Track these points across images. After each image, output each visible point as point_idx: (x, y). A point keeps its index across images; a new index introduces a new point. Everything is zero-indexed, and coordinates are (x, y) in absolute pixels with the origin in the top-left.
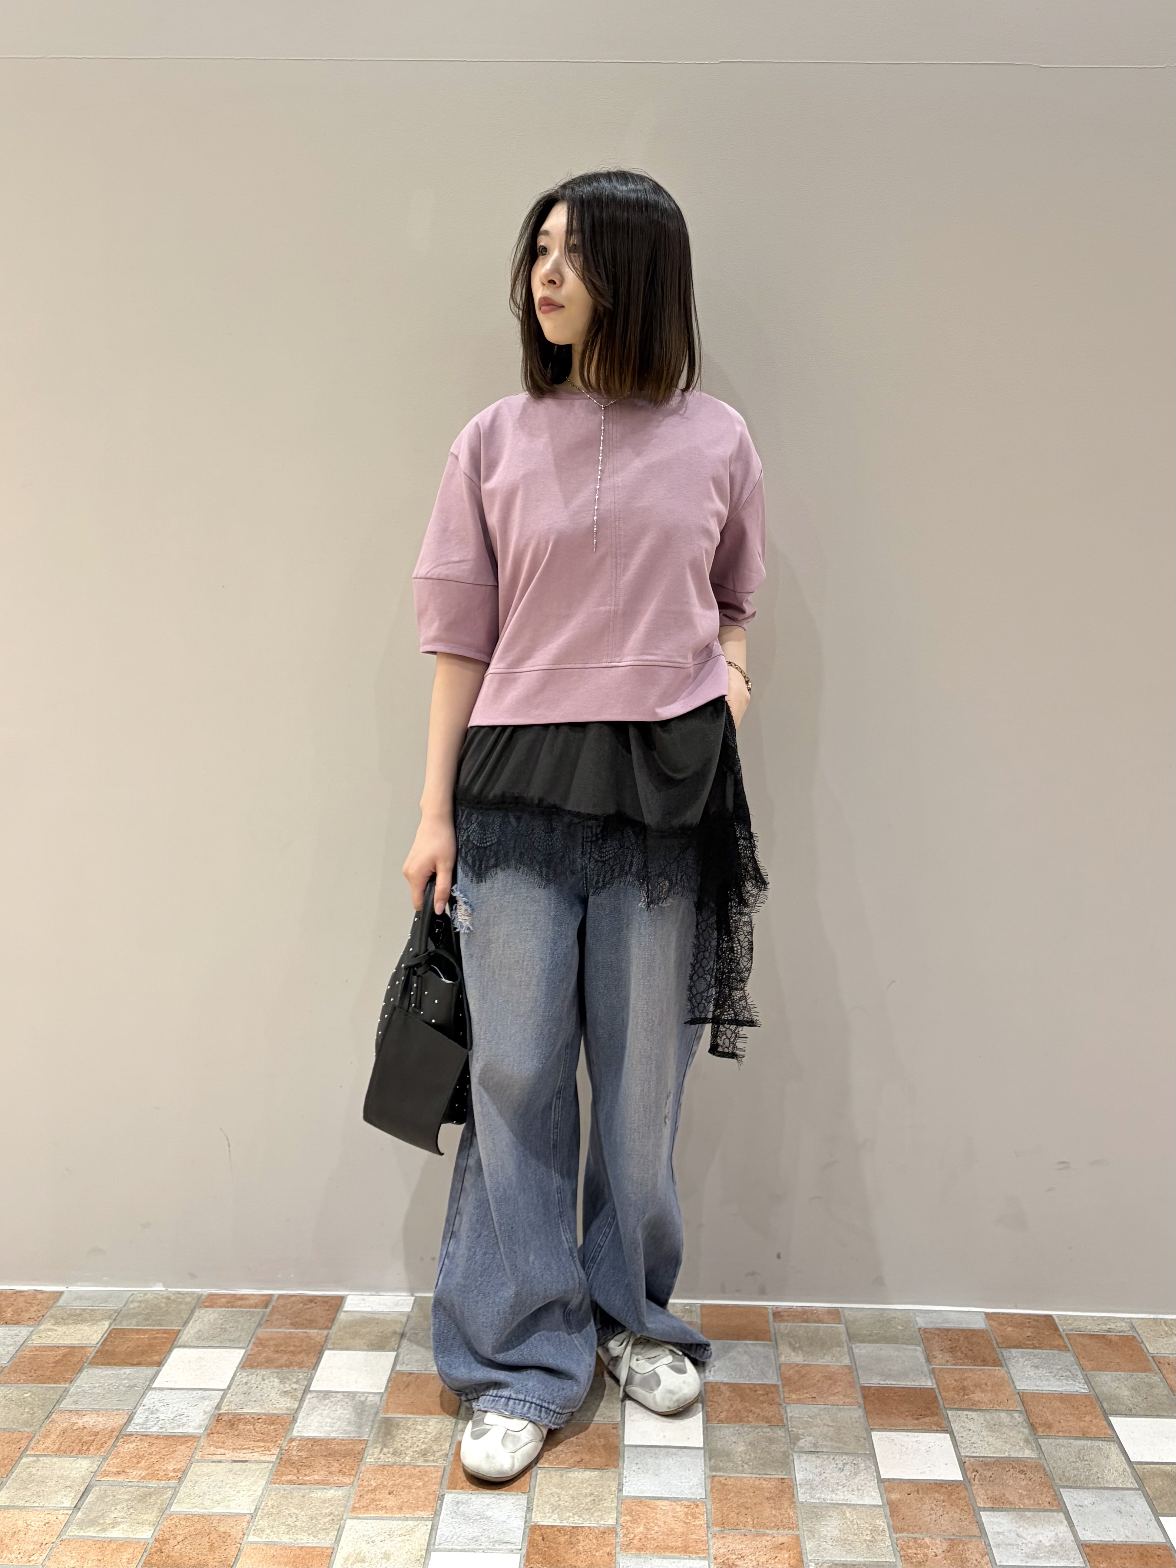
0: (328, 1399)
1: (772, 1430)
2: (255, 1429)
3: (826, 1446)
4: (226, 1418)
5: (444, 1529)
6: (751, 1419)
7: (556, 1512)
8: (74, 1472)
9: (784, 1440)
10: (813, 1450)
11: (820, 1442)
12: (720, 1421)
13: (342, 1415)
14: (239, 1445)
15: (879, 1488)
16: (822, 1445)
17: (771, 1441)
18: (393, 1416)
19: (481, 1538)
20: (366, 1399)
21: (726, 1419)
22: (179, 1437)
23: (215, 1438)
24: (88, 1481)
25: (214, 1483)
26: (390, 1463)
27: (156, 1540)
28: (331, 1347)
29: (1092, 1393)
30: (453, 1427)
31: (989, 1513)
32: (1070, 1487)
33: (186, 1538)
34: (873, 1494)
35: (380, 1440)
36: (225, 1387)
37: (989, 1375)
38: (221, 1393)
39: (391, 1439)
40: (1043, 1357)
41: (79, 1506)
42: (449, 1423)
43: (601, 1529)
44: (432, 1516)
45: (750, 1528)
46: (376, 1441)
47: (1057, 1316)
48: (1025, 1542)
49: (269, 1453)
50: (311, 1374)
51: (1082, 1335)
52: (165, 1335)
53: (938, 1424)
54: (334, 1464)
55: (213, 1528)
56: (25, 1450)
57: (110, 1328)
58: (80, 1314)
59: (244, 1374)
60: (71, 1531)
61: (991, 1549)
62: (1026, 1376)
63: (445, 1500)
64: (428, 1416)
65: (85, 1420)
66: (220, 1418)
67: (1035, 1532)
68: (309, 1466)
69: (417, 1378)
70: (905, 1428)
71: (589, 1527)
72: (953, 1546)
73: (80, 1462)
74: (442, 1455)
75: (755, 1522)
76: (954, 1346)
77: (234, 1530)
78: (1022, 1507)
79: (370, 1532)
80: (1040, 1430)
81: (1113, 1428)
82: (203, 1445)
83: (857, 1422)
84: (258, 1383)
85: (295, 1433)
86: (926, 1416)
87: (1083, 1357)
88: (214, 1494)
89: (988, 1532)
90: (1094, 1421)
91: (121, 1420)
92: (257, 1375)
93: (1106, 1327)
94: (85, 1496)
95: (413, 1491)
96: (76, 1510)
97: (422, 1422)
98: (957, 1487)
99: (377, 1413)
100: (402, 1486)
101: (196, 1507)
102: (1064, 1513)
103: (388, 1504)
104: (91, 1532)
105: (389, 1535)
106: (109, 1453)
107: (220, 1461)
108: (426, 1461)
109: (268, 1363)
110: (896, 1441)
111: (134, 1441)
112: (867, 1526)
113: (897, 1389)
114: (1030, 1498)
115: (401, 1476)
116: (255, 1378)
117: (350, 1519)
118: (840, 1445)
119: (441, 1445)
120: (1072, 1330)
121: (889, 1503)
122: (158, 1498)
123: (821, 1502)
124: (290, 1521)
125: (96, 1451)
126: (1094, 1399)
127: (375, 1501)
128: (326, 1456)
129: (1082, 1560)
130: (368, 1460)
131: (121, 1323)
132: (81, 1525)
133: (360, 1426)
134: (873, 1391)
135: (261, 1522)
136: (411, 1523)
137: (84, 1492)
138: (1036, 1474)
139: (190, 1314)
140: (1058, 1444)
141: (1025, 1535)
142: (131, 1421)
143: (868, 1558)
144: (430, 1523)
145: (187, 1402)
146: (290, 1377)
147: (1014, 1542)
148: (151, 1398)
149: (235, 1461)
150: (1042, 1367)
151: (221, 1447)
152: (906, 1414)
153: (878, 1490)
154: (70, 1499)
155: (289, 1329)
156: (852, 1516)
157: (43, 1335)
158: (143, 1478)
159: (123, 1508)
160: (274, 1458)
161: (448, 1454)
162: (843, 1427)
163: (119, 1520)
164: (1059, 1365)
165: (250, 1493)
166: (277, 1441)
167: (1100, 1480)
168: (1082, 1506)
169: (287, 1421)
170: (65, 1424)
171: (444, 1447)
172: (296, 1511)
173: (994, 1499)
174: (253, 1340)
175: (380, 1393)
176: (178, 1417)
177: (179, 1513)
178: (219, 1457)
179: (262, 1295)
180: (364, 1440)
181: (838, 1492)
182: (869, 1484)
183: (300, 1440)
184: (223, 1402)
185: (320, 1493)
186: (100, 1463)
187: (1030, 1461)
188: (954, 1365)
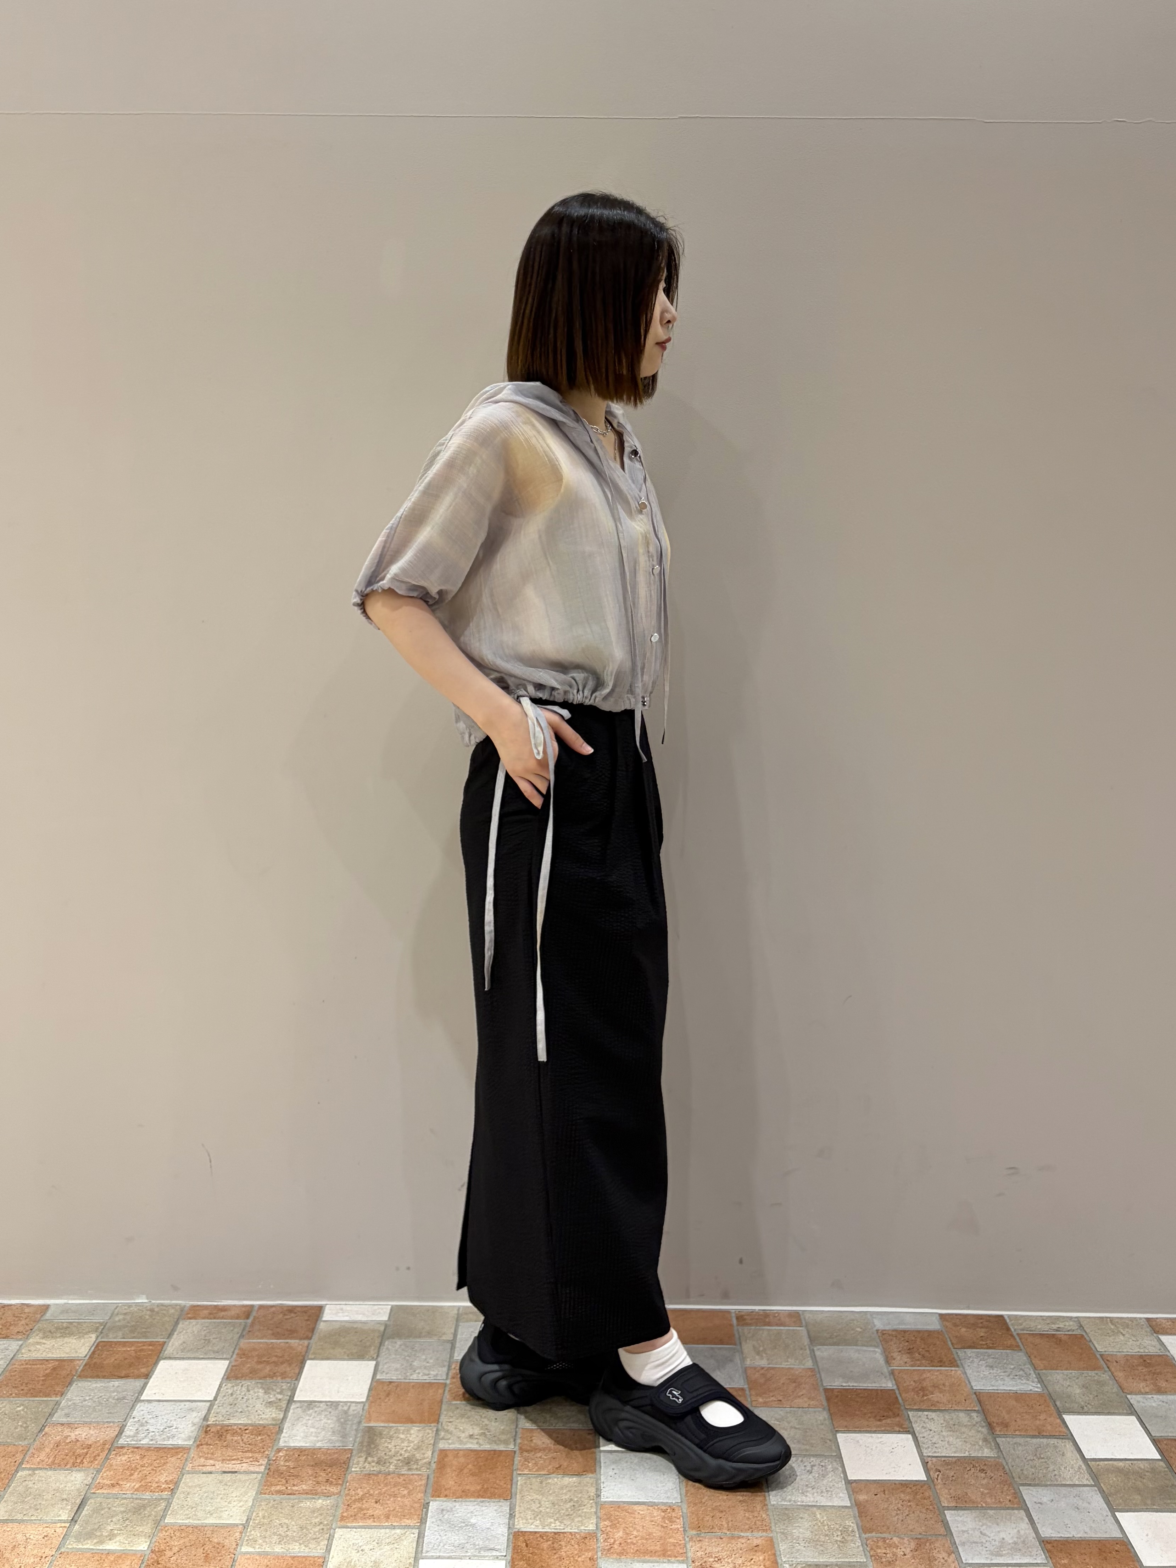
0: (312, 1409)
2: (242, 1440)
4: (214, 1429)
8: (69, 1485)
13: (327, 1425)
15: (847, 1489)
18: (375, 1425)
20: (349, 1409)
22: (169, 1448)
23: (204, 1450)
24: (83, 1494)
25: (206, 1494)
26: (375, 1472)
27: (152, 1552)
28: (313, 1357)
29: (1045, 1391)
30: (434, 1435)
31: (953, 1512)
32: (1030, 1485)
33: (181, 1549)
34: (841, 1495)
35: (365, 1449)
36: (212, 1399)
37: (947, 1376)
38: (208, 1404)
39: (375, 1448)
40: (997, 1356)
41: (76, 1518)
42: (430, 1431)
43: (583, 1535)
44: (419, 1524)
45: (725, 1531)
46: (360, 1451)
47: (1009, 1316)
48: (988, 1539)
49: (258, 1464)
50: (294, 1384)
51: (1033, 1334)
52: (151, 1347)
53: (900, 1425)
54: (321, 1474)
55: (207, 1539)
56: (21, 1463)
57: (97, 1341)
58: (67, 1328)
59: (230, 1385)
60: (69, 1544)
61: (957, 1547)
62: (982, 1376)
63: (430, 1508)
64: (410, 1425)
65: (77, 1433)
66: (208, 1429)
67: (999, 1529)
68: (297, 1476)
69: (397, 1386)
70: (868, 1429)
71: (571, 1533)
72: (920, 1545)
73: (75, 1475)
74: (426, 1463)
75: (730, 1525)
76: (911, 1347)
77: (227, 1541)
78: (984, 1505)
79: (359, 1541)
80: (998, 1429)
81: (1067, 1427)
82: (193, 1457)
83: (822, 1424)
84: (243, 1393)
85: (282, 1444)
86: (888, 1417)
87: (1035, 1357)
88: (206, 1506)
89: (953, 1531)
90: (1049, 1419)
91: (112, 1433)
92: (242, 1386)
93: (1055, 1327)
94: (81, 1509)
95: (399, 1499)
96: (73, 1523)
97: (404, 1431)
98: (922, 1487)
99: (360, 1422)
100: (388, 1494)
101: (189, 1518)
102: (1025, 1511)
103: (375, 1513)
104: (89, 1545)
105: (378, 1543)
106: (102, 1465)
107: (211, 1473)
108: (409, 1469)
109: (253, 1374)
110: (861, 1442)
111: (126, 1453)
112: (838, 1527)
113: (860, 1391)
114: (991, 1496)
115: (386, 1485)
116: (240, 1388)
117: (339, 1528)
118: (808, 1447)
119: (424, 1454)
120: (1023, 1330)
121: (858, 1504)
122: (152, 1510)
123: (792, 1504)
124: (281, 1531)
125: (90, 1464)
126: (1048, 1398)
127: (362, 1510)
128: (312, 1466)
129: (1044, 1556)
130: (353, 1469)
131: (107, 1336)
132: (79, 1538)
133: (344, 1436)
134: (836, 1394)
135: (253, 1532)
136: (398, 1531)
137: (80, 1505)
138: (996, 1472)
139: (174, 1327)
140: (1015, 1443)
141: (988, 1533)
142: (122, 1434)
143: (839, 1558)
144: (417, 1531)
145: (174, 1414)
146: (274, 1387)
147: (978, 1540)
148: (140, 1411)
149: (225, 1472)
150: (996, 1367)
151: (211, 1459)
152: (869, 1415)
153: (846, 1492)
154: (67, 1512)
155: (271, 1339)
156: (823, 1518)
157: (32, 1348)
158: (137, 1490)
159: (119, 1520)
160: (262, 1469)
161: (430, 1462)
162: (809, 1429)
163: (116, 1532)
164: (1013, 1365)
165: (241, 1504)
166: (264, 1452)
167: (1057, 1477)
168: (1041, 1503)
169: (273, 1431)
170: (58, 1438)
171: (426, 1455)
172: (286, 1521)
173: (957, 1498)
174: (236, 1351)
175: (362, 1402)
176: (168, 1429)
177: (173, 1524)
178: (209, 1469)
179: (243, 1306)
180: (350, 1449)
181: (808, 1494)
182: (836, 1485)
183: (286, 1451)
184: (210, 1413)
185: (308, 1503)
186: (93, 1475)
187: (989, 1459)
188: (912, 1366)
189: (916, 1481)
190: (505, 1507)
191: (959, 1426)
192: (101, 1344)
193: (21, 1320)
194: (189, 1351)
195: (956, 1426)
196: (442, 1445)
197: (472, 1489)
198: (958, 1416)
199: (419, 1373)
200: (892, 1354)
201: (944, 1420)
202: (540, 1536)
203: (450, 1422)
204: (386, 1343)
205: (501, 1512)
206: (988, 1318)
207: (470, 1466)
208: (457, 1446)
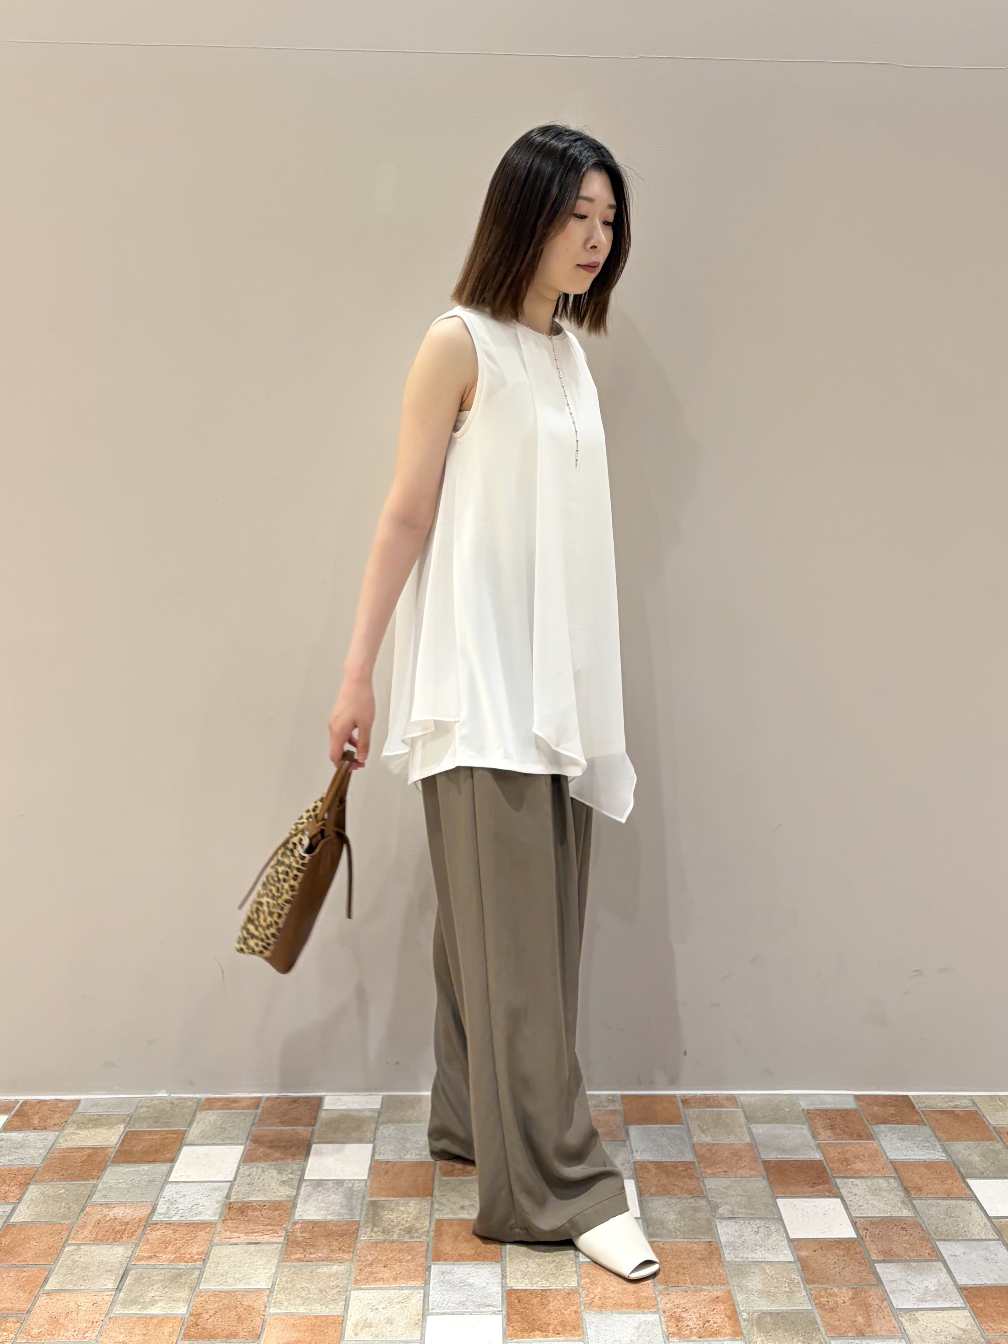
0: (321, 1186)
1: (695, 1200)
2: (262, 1215)
3: (741, 1213)
4: (236, 1206)
5: (434, 1296)
6: (676, 1192)
7: (526, 1277)
8: (112, 1258)
9: (706, 1209)
10: (731, 1216)
11: (736, 1210)
12: (651, 1195)
13: (335, 1200)
14: (251, 1229)
15: (789, 1246)
16: (738, 1212)
17: (696, 1210)
18: (377, 1199)
19: (466, 1302)
20: (353, 1186)
21: (656, 1193)
22: (198, 1224)
23: (229, 1224)
24: (125, 1265)
25: (234, 1263)
26: (381, 1241)
27: (191, 1315)
28: (317, 1141)
29: (950, 1160)
30: (429, 1206)
31: (882, 1265)
32: (944, 1240)
33: (217, 1312)
34: (785, 1252)
35: (370, 1220)
36: (232, 1179)
37: (865, 1148)
38: (229, 1184)
39: (378, 1219)
40: (906, 1130)
41: (120, 1287)
42: (426, 1204)
43: (566, 1291)
44: (423, 1285)
45: (689, 1285)
46: (366, 1222)
47: (913, 1096)
48: (914, 1288)
49: (278, 1235)
50: (303, 1165)
51: (934, 1111)
52: (174, 1136)
53: (830, 1191)
54: (334, 1243)
55: (239, 1303)
56: (67, 1240)
57: (126, 1131)
58: (97, 1120)
59: (246, 1167)
60: (116, 1310)
61: (888, 1295)
62: (895, 1147)
63: (432, 1270)
64: (408, 1199)
65: (115, 1212)
66: (231, 1206)
67: (922, 1279)
68: (313, 1246)
69: (394, 1166)
70: (803, 1195)
71: (556, 1290)
72: (857, 1294)
73: (116, 1249)
74: (424, 1232)
75: (693, 1280)
76: (833, 1123)
77: (256, 1304)
78: (908, 1258)
79: (373, 1301)
80: (913, 1193)
81: (971, 1189)
82: (220, 1231)
83: (763, 1191)
84: (259, 1174)
85: (297, 1217)
86: (819, 1184)
87: (939, 1130)
88: (235, 1273)
89: (883, 1281)
90: (955, 1183)
91: (145, 1212)
92: (257, 1167)
93: (953, 1104)
94: (124, 1279)
95: (404, 1264)
96: (118, 1291)
97: (403, 1203)
98: (853, 1244)
99: (364, 1197)
100: (394, 1260)
101: (221, 1284)
102: (942, 1262)
103: (384, 1276)
104: (134, 1310)
105: (389, 1303)
106: (140, 1240)
107: (237, 1244)
108: (411, 1237)
109: (265, 1158)
110: (798, 1206)
111: (159, 1229)
112: (785, 1280)
113: (792, 1162)
114: (913, 1251)
115: (392, 1251)
116: (256, 1170)
117: (354, 1290)
118: (753, 1211)
119: (422, 1224)
120: (926, 1107)
121: (800, 1259)
122: (188, 1279)
123: (744, 1261)
124: (303, 1294)
125: (129, 1239)
126: (952, 1165)
127: (373, 1274)
128: (325, 1236)
129: (962, 1301)
130: (362, 1238)
131: (134, 1125)
132: (124, 1304)
133: (351, 1209)
134: (773, 1165)
135: (278, 1296)
136: (406, 1291)
137: (123, 1275)
138: (915, 1230)
139: (193, 1116)
140: (929, 1205)
141: (913, 1282)
142: (154, 1211)
143: (789, 1306)
144: (422, 1291)
145: (200, 1193)
146: (286, 1168)
147: (906, 1289)
148: (169, 1191)
149: (249, 1243)
150: (907, 1140)
151: (235, 1232)
152: (803, 1183)
153: (789, 1249)
154: (112, 1281)
155: (279, 1126)
156: (771, 1272)
157: (68, 1138)
158: (172, 1261)
159: (159, 1288)
160: (281, 1240)
161: (429, 1231)
162: (753, 1196)
163: (157, 1298)
164: (920, 1137)
165: (266, 1271)
166: (282, 1225)
167: (967, 1233)
168: (956, 1256)
169: (289, 1206)
170: (98, 1216)
171: (424, 1225)
172: (306, 1285)
173: (884, 1253)
174: (250, 1137)
175: (364, 1180)
176: (195, 1207)
177: (207, 1291)
178: (235, 1241)
179: (253, 1098)
180: (356, 1221)
181: (757, 1252)
182: (780, 1244)
183: (301, 1223)
184: (231, 1192)
185: (325, 1269)
186: (132, 1249)
187: (908, 1219)
188: (835, 1140)
189: (848, 1238)
190: (497, 1268)
191: (880, 1191)
192: (129, 1134)
193: (56, 1114)
194: (207, 1138)
195: (877, 1191)
196: (437, 1216)
197: (468, 1253)
198: (878, 1182)
199: (412, 1153)
200: (817, 1130)
201: (867, 1186)
202: (530, 1293)
203: (443, 1195)
204: (381, 1128)
205: (494, 1272)
206: (895, 1098)
207: (463, 1233)
208: (451, 1216)
